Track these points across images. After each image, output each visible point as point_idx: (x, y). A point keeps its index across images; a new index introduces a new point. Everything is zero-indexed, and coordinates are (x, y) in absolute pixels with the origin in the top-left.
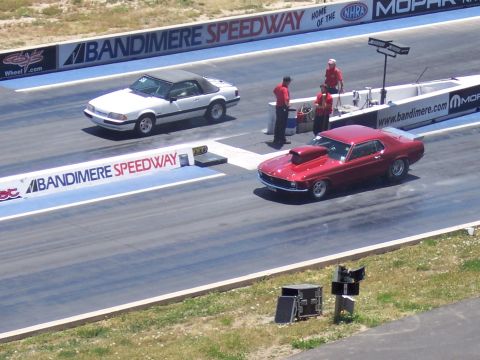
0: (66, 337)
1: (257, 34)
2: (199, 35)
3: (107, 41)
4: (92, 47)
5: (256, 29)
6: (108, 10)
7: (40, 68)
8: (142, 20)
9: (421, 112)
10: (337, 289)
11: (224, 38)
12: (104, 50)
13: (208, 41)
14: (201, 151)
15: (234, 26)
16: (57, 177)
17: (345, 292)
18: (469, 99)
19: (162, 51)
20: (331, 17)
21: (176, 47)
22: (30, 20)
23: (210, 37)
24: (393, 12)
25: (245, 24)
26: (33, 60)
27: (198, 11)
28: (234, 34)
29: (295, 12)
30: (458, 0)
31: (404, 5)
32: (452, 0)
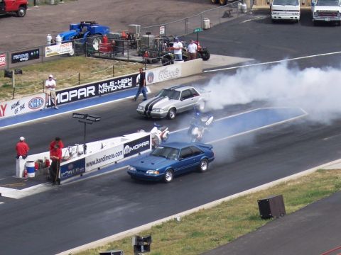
9: (108, 157)
10: (137, 248)
17: (143, 251)
18: (134, 148)
20: (23, 107)
24: (59, 102)
29: (1, 105)
30: (96, 92)
31: (65, 97)
32: (93, 92)
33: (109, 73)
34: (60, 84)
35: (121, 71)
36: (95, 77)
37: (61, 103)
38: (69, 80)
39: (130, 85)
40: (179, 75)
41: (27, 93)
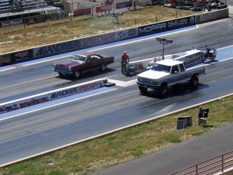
0: (103, 140)
1: (100, 42)
2: (80, 43)
3: (50, 46)
4: (45, 49)
5: (99, 40)
6: (38, 37)
7: (27, 58)
8: (53, 40)
10: (200, 115)
11: (89, 44)
12: (48, 50)
13: (84, 45)
14: (106, 81)
15: (92, 39)
16: (60, 92)
17: (203, 116)
18: (192, 59)
19: (68, 49)
20: (125, 34)
21: (73, 48)
22: (11, 42)
23: (84, 44)
25: (96, 38)
26: (25, 54)
27: (72, 36)
28: (92, 42)
29: (112, 33)
30: (167, 27)
31: (148, 29)
32: (164, 27)
33: (173, 16)
34: (145, 22)
35: (180, 15)
36: (165, 18)
37: (146, 33)
38: (150, 19)
39: (186, 23)
40: (215, 18)
41: (126, 26)
